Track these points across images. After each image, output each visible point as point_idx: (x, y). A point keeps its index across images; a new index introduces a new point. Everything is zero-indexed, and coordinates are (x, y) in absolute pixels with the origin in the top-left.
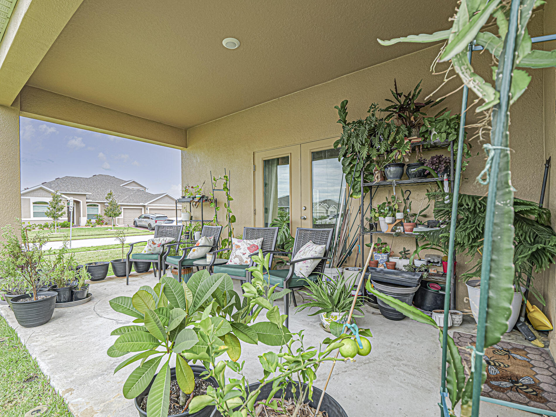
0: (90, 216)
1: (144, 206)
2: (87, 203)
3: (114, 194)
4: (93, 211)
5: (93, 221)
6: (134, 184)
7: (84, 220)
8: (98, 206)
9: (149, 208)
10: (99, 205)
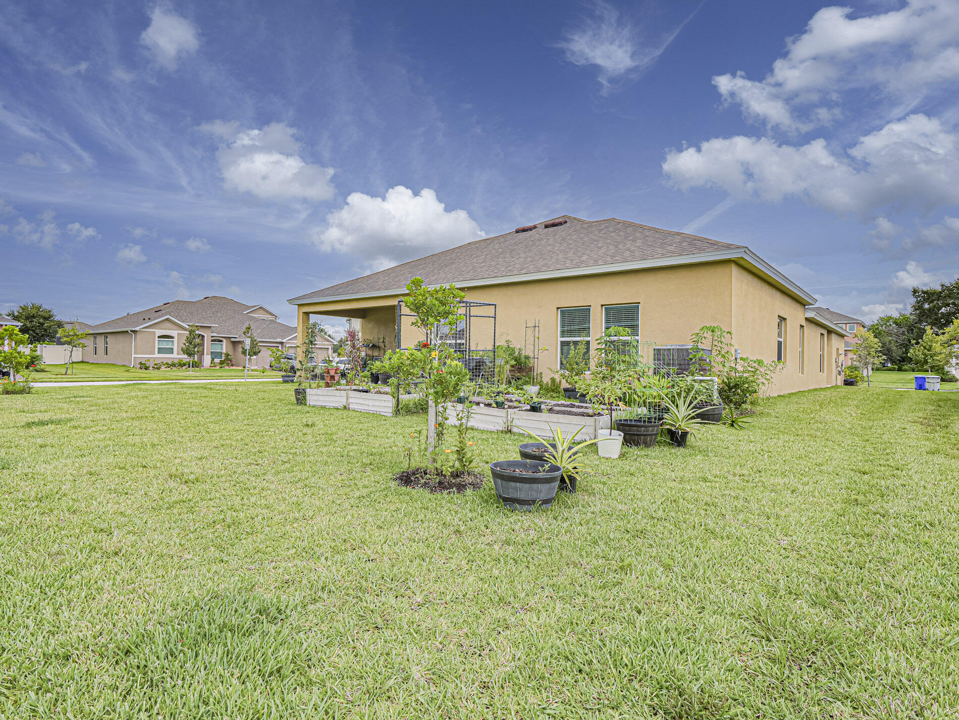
0: (214, 355)
1: (282, 343)
2: (212, 337)
3: (252, 328)
4: (217, 348)
5: (217, 360)
6: (261, 311)
7: (207, 359)
8: (222, 341)
9: (287, 345)
10: (224, 340)
